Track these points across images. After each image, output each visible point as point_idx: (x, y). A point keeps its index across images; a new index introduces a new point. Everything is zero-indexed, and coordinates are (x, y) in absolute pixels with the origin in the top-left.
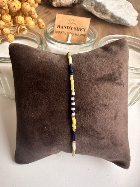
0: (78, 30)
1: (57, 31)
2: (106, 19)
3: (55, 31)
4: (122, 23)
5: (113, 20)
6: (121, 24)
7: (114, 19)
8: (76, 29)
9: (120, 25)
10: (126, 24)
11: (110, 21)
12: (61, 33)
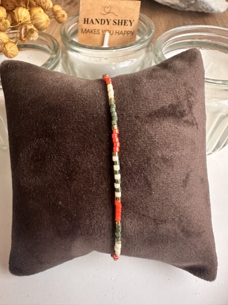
0: (120, 24)
1: (84, 30)
2: (173, 5)
3: (80, 31)
4: (200, 9)
5: (184, 4)
6: (200, 11)
7: (187, 3)
8: (117, 22)
9: (197, 13)
10: (207, 9)
11: (179, 7)
12: (92, 32)
